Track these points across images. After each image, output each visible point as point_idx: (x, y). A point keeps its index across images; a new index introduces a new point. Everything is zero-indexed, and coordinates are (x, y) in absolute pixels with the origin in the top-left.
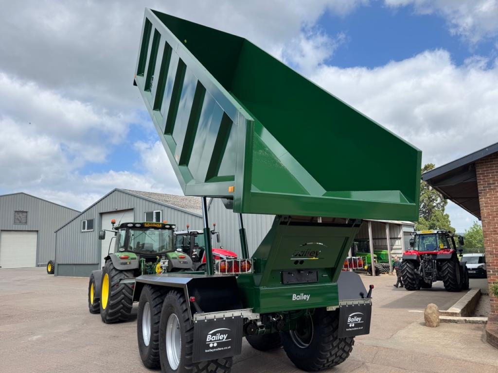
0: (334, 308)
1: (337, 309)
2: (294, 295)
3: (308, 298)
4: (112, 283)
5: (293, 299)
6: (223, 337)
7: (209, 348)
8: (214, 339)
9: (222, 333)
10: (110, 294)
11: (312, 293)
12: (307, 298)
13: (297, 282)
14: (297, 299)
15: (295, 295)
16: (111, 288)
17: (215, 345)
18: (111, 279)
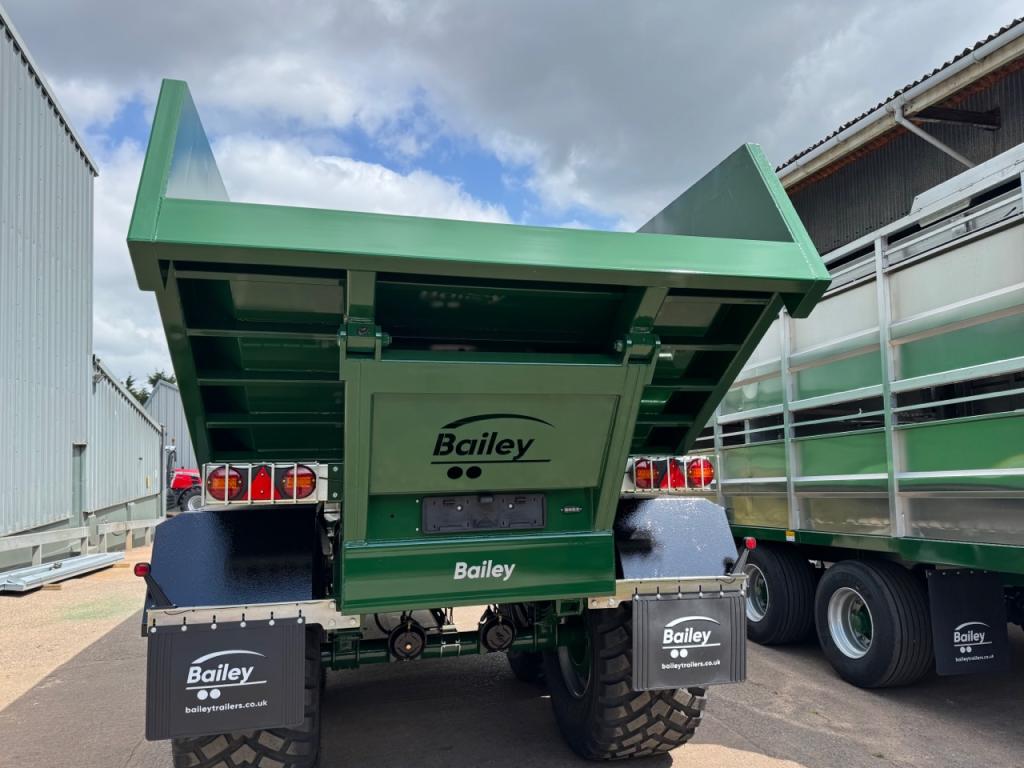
0: (612, 602)
1: (623, 604)
2: (458, 565)
3: (509, 573)
5: (457, 577)
6: (240, 675)
11: (523, 560)
12: (504, 574)
13: (471, 529)
14: (471, 576)
15: (465, 565)
17: (216, 694)
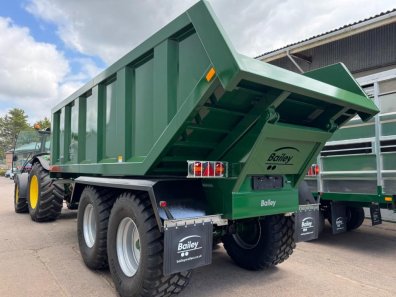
0: (290, 214)
1: (293, 214)
3: (274, 204)
4: (42, 184)
6: (194, 245)
7: (180, 258)
8: (185, 247)
9: (193, 240)
10: (39, 194)
14: (265, 205)
15: (263, 201)
16: (41, 189)
17: (187, 254)
18: (41, 180)
